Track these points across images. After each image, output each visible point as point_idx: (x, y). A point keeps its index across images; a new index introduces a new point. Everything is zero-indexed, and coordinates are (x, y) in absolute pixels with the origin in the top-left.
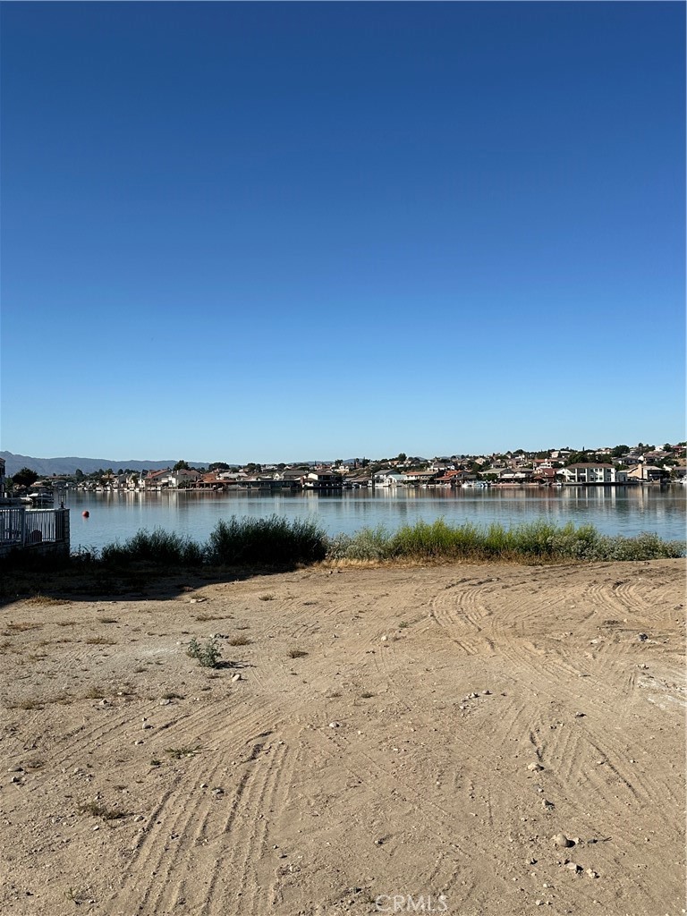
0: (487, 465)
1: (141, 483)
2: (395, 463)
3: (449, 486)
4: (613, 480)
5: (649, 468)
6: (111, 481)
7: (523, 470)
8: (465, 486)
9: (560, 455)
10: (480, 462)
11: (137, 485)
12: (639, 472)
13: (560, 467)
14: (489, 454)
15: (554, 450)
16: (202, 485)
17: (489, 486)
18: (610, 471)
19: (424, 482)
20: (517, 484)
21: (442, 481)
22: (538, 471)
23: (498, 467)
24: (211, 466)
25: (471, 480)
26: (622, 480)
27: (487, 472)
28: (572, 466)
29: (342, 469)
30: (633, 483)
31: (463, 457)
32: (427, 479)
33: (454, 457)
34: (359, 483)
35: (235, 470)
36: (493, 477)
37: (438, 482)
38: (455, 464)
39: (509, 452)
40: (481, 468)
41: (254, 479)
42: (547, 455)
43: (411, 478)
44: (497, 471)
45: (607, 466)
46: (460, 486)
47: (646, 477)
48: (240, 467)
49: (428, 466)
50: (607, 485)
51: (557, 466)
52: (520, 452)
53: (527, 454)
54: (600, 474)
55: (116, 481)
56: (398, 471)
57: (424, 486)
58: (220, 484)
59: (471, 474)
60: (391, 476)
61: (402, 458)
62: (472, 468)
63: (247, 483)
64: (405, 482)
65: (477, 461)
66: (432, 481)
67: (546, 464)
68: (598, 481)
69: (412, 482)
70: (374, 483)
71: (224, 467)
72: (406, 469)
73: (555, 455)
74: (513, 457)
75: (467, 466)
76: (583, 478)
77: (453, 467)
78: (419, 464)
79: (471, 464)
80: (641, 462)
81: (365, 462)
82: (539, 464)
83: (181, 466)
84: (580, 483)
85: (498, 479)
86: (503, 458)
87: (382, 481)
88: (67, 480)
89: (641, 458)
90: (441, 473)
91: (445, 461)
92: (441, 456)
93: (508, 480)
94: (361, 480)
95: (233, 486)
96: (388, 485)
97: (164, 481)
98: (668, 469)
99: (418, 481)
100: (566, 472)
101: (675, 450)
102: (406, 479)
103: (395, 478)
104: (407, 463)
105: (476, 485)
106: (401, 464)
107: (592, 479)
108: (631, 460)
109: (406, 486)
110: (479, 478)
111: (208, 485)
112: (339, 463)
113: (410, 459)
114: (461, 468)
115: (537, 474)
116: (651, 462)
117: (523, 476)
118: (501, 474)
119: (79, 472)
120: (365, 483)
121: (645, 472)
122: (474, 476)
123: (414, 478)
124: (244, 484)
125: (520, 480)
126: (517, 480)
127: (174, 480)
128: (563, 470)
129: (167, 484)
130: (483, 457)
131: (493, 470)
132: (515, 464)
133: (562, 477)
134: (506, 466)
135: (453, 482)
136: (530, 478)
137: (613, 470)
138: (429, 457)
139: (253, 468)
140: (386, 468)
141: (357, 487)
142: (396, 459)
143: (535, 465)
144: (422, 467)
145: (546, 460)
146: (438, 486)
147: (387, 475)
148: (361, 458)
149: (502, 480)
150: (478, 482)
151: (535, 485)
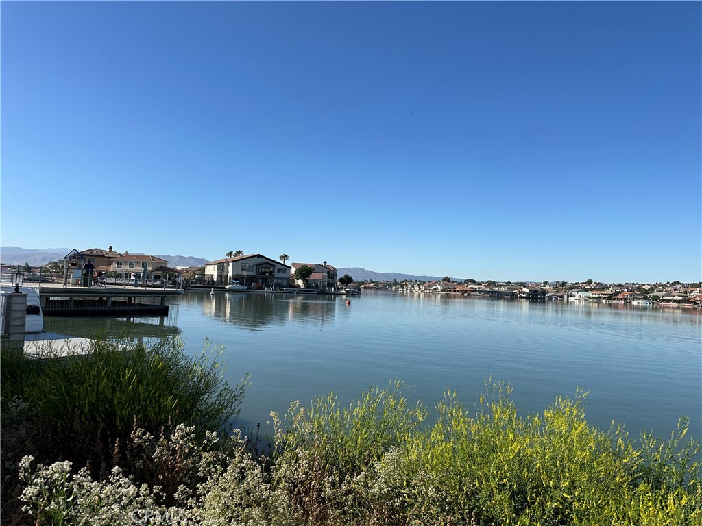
0: (652, 290)
1: (423, 288)
2: (585, 285)
3: (623, 302)
6: (407, 285)
7: (680, 294)
8: (635, 303)
10: (646, 287)
11: (420, 289)
14: (653, 282)
16: (455, 291)
17: (653, 304)
19: (604, 298)
20: (675, 304)
21: (618, 299)
22: (692, 296)
23: (660, 291)
24: (465, 281)
25: (639, 299)
27: (652, 295)
29: (547, 287)
31: (633, 284)
32: (607, 296)
33: (627, 283)
34: (558, 296)
35: (480, 284)
36: (657, 298)
37: (614, 299)
38: (627, 288)
39: (668, 283)
40: (646, 291)
41: (487, 290)
42: (698, 285)
43: (594, 295)
44: (660, 294)
46: (631, 303)
48: (483, 283)
49: (608, 288)
52: (677, 283)
53: (682, 285)
55: (409, 286)
56: (586, 290)
57: (604, 301)
58: (466, 291)
59: (639, 295)
60: (580, 293)
61: (590, 282)
62: (641, 292)
63: (483, 292)
64: (590, 298)
65: (644, 287)
66: (610, 298)
67: (698, 291)
69: (595, 298)
70: (568, 297)
71: (473, 282)
72: (592, 290)
74: (671, 285)
75: (637, 290)
77: (626, 290)
78: (601, 287)
79: (640, 288)
81: (564, 284)
82: (692, 291)
83: (446, 279)
85: (660, 300)
86: (664, 286)
87: (574, 296)
88: (388, 284)
90: (617, 293)
91: (620, 286)
92: (617, 282)
93: (668, 301)
94: (560, 294)
95: (474, 293)
96: (578, 299)
97: (434, 287)
99: (600, 297)
102: (591, 295)
103: (583, 294)
104: (593, 286)
105: (643, 303)
106: (587, 286)
109: (591, 300)
110: (646, 298)
111: (458, 291)
112: (546, 283)
113: (595, 283)
114: (632, 291)
115: (691, 298)
117: (681, 298)
118: (663, 297)
119: (395, 280)
120: (562, 297)
122: (642, 297)
123: (596, 296)
124: (480, 292)
125: (678, 302)
126: (675, 301)
127: (439, 287)
129: (435, 289)
130: (649, 285)
131: (656, 294)
132: (673, 290)
134: (666, 291)
135: (625, 299)
136: (686, 301)
138: (608, 284)
139: (490, 283)
140: (578, 288)
141: (556, 299)
142: (585, 283)
143: (689, 291)
144: (603, 289)
145: (698, 289)
146: (614, 301)
147: (578, 292)
148: (561, 281)
149: (664, 301)
150: (645, 301)
151: (690, 306)
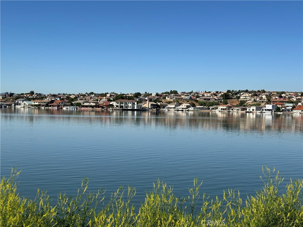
0: (76, 98)
2: (28, 95)
3: (56, 108)
4: (136, 108)
5: (151, 103)
7: (94, 101)
8: (64, 109)
9: (111, 96)
10: (72, 97)
12: (147, 105)
13: (111, 101)
14: (77, 93)
15: (108, 93)
17: (77, 109)
18: (134, 104)
19: (43, 106)
20: (91, 108)
21: (53, 106)
22: (101, 102)
23: (81, 99)
25: (68, 106)
26: (140, 108)
27: (76, 102)
28: (117, 101)
30: (144, 110)
31: (64, 94)
32: (45, 104)
33: (59, 94)
34: (7, 105)
36: (79, 105)
37: (50, 106)
38: (60, 97)
39: (87, 93)
40: (73, 100)
42: (105, 95)
43: (36, 103)
44: (81, 102)
45: (133, 101)
46: (62, 108)
47: (150, 107)
49: (46, 97)
50: (133, 110)
51: (109, 100)
52: (92, 93)
53: (95, 94)
54: (130, 105)
56: (29, 100)
57: (43, 108)
59: (68, 102)
60: (25, 102)
61: (32, 93)
62: (69, 100)
64: (32, 105)
65: (71, 97)
66: (47, 105)
67: (104, 99)
68: (129, 108)
69: (36, 105)
70: (15, 105)
72: (34, 99)
73: (108, 95)
74: (89, 95)
75: (66, 99)
76: (122, 107)
77: (58, 99)
78: (41, 97)
79: (68, 98)
80: (146, 100)
81: (12, 95)
82: (101, 99)
84: (121, 109)
85: (81, 106)
86: (84, 96)
87: (20, 104)
89: (147, 99)
90: (52, 102)
91: (54, 96)
92: (53, 93)
93: (87, 106)
94: (8, 103)
96: (23, 106)
98: (159, 104)
99: (39, 105)
100: (114, 104)
101: (161, 96)
102: (33, 104)
103: (27, 103)
104: (34, 96)
105: (70, 108)
106: (31, 96)
107: (126, 107)
108: (142, 99)
109: (33, 107)
110: (72, 105)
113: (36, 94)
114: (63, 99)
115: (100, 104)
116: (150, 100)
117: (94, 104)
118: (83, 103)
120: (10, 105)
121: (150, 105)
122: (70, 104)
123: (37, 104)
126: (91, 106)
128: (113, 102)
130: (74, 95)
131: (79, 101)
132: (89, 98)
133: (112, 105)
134: (85, 99)
135: (58, 106)
136: (97, 106)
137: (136, 103)
138: (46, 94)
140: (23, 98)
141: (5, 107)
142: (29, 94)
143: (99, 99)
144: (42, 98)
145: (104, 97)
146: (50, 108)
147: (23, 101)
148: (9, 92)
149: (84, 106)
150: (71, 107)
151: (100, 109)
